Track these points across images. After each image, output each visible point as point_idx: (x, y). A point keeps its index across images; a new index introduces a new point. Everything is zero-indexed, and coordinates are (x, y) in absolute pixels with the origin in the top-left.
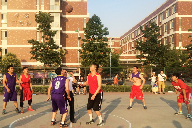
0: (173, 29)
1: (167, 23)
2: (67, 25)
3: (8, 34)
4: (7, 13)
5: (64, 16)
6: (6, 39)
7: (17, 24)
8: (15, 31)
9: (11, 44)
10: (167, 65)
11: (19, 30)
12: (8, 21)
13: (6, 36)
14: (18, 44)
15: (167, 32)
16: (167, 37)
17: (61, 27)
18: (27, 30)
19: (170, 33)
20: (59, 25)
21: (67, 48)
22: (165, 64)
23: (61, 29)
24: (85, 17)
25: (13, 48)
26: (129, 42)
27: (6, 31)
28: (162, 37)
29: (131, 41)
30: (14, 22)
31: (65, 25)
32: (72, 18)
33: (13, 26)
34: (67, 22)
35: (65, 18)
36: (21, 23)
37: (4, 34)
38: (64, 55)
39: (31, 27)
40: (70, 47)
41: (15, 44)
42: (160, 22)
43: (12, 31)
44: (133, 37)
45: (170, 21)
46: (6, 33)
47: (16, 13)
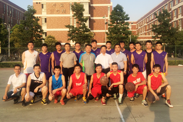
0: (181, 14)
1: (176, 9)
2: (94, 12)
3: (47, 20)
4: (46, 3)
5: (91, 5)
6: (45, 25)
7: (54, 12)
8: (53, 17)
9: (50, 28)
10: (176, 44)
11: (56, 17)
12: (47, 10)
13: (46, 22)
14: (55, 28)
15: (176, 17)
16: (176, 21)
17: (89, 14)
18: (62, 17)
19: (179, 17)
20: (88, 12)
21: (95, 31)
22: (174, 43)
23: (90, 15)
24: (108, 5)
25: (52, 31)
26: (144, 25)
27: (46, 17)
28: (172, 21)
29: (146, 24)
30: (52, 11)
31: (93, 12)
32: (98, 7)
33: (51, 13)
34: (94, 10)
35: (93, 6)
36: (58, 11)
37: (44, 20)
38: (93, 37)
39: (66, 14)
40: (97, 30)
41: (52, 28)
42: (170, 8)
43: (50, 18)
44: (148, 21)
45: (178, 7)
46: (46, 19)
47: (53, 3)
